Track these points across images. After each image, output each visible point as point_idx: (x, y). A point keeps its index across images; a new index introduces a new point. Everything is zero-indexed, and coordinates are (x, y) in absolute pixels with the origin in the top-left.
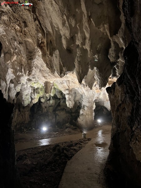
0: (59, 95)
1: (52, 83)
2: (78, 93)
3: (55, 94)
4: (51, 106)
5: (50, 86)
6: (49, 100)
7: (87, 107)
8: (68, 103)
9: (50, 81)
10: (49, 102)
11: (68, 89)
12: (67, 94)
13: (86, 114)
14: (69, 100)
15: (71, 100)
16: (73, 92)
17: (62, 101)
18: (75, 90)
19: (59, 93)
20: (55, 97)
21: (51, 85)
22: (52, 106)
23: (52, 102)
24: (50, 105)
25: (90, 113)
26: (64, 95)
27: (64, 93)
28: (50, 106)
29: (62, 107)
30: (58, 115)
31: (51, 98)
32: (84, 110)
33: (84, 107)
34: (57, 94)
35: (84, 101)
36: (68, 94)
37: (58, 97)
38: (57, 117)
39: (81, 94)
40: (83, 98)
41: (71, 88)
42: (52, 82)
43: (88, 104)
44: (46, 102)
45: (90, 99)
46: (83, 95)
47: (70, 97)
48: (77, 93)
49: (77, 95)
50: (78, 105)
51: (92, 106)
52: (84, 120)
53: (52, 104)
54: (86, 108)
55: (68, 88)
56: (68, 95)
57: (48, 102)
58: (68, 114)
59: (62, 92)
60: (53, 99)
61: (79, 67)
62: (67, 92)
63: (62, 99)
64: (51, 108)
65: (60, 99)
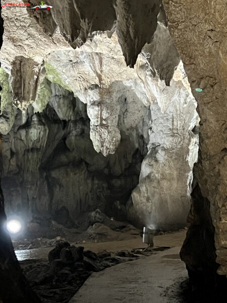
0: (64, 109)
1: (40, 62)
2: (136, 101)
3: (48, 105)
4: (32, 149)
5: (33, 73)
6: (28, 125)
7: (164, 149)
8: (98, 138)
9: (31, 56)
10: (27, 133)
11: (96, 86)
12: (93, 104)
13: (162, 175)
14: (102, 125)
15: (107, 127)
16: (115, 96)
17: (74, 133)
18: (125, 88)
19: (62, 101)
20: (48, 117)
21: (36, 70)
22: (38, 150)
23: (35, 133)
24: (31, 145)
25: (175, 173)
26: (81, 106)
27: (82, 98)
28: (28, 151)
29: (74, 155)
30: (61, 186)
31: (35, 119)
32: (153, 162)
33: (157, 152)
34: (55, 106)
35: (154, 128)
36: (99, 104)
37: (61, 116)
38: (57, 190)
39: (145, 102)
40: (153, 118)
41: (107, 81)
42: (38, 59)
43: (171, 139)
44: (15, 133)
45: (178, 124)
46: (152, 107)
47: (105, 115)
48: (130, 100)
49: (131, 107)
50: (137, 146)
51: (182, 148)
52: (153, 196)
53: (38, 140)
54: (161, 156)
55: (97, 81)
56: (97, 108)
57: (23, 133)
58: (96, 182)
59: (76, 94)
60: (40, 122)
61: (127, 19)
62: (94, 96)
63: (75, 122)
64: (34, 157)
65: (65, 123)
